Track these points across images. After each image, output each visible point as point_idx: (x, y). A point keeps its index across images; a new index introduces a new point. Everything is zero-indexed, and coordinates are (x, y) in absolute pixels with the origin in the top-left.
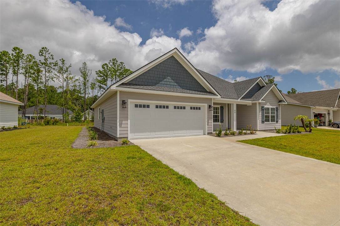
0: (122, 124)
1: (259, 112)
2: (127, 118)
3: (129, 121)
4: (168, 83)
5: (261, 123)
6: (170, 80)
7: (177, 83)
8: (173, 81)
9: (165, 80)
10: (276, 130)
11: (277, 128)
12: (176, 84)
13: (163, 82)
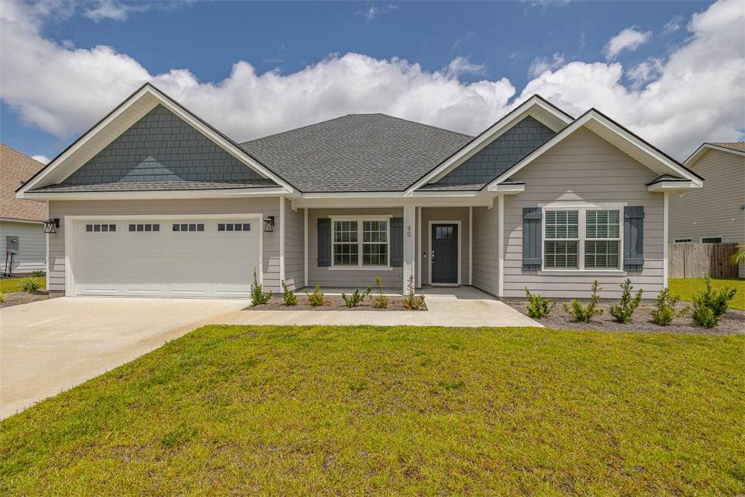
0: (54, 264)
1: (508, 231)
2: (62, 254)
3: (67, 258)
4: (149, 171)
5: (519, 271)
6: (154, 164)
7: (170, 168)
8: (160, 165)
9: (141, 165)
10: (530, 299)
11: (534, 294)
12: (167, 171)
13: (136, 172)
